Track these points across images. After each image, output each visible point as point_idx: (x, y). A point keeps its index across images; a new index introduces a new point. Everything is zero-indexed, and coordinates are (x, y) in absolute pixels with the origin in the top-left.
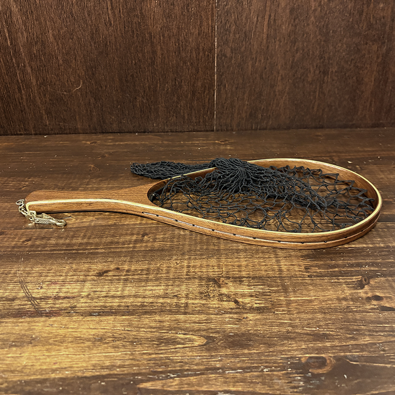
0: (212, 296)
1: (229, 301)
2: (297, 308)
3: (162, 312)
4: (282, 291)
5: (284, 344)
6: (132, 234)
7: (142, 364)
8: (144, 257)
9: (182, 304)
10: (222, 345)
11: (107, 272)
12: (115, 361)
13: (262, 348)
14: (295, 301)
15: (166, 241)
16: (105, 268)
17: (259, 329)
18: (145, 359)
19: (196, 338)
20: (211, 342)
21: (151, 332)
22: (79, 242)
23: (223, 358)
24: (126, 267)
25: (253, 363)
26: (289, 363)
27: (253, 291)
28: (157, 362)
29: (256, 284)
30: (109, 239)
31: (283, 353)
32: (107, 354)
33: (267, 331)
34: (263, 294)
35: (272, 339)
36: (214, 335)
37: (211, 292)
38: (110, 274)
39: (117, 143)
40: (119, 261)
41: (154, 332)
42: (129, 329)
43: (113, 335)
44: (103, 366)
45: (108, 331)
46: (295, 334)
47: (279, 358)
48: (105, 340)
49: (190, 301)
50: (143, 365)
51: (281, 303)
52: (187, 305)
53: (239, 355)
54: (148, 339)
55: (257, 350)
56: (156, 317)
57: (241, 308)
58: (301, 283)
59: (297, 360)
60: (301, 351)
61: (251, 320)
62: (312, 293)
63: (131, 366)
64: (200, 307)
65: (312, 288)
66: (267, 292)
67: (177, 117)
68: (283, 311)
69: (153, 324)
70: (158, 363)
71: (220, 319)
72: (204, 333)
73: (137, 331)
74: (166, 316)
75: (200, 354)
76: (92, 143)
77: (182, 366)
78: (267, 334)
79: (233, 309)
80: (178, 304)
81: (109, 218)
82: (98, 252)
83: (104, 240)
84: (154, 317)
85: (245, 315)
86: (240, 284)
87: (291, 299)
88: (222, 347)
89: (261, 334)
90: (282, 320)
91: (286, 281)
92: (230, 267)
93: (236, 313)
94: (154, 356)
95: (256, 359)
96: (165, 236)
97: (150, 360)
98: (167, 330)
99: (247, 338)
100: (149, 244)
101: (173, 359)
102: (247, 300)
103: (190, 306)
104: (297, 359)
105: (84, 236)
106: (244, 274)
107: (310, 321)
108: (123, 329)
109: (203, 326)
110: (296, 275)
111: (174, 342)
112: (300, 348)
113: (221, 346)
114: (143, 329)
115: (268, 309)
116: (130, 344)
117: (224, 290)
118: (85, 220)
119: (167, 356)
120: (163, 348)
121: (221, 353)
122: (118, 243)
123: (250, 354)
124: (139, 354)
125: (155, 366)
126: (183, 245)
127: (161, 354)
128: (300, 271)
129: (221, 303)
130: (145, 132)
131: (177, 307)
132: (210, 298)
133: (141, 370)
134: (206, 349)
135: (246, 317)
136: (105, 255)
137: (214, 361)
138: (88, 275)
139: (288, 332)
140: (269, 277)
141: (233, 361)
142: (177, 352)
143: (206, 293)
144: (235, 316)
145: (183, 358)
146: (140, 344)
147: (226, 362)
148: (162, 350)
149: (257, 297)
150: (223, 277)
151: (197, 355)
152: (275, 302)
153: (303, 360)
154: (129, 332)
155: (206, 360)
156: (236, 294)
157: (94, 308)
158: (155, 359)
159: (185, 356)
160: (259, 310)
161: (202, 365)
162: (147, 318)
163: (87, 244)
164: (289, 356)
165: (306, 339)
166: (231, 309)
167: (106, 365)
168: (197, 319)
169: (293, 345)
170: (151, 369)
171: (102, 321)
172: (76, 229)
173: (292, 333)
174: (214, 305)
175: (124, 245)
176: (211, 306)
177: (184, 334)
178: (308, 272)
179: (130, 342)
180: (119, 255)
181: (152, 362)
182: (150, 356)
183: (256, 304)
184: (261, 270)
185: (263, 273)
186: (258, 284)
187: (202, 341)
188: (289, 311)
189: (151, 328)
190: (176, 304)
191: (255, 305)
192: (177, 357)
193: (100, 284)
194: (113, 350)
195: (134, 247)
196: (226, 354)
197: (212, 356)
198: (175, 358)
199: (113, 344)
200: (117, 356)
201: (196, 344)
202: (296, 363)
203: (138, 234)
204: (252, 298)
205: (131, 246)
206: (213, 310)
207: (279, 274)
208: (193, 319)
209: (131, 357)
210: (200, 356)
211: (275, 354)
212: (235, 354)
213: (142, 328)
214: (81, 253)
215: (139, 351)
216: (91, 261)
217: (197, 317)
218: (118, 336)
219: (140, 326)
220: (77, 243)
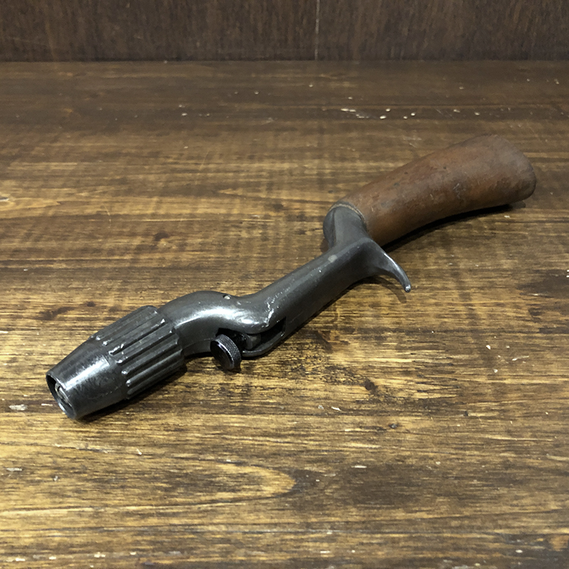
0: (310, 369)
1: (353, 384)
2: (521, 404)
3: (186, 405)
4: (481, 362)
5: (500, 496)
6: (133, 235)
7: (120, 544)
8: (155, 281)
9: (237, 387)
10: (335, 495)
11: (64, 310)
12: (47, 533)
13: (443, 507)
14: (515, 387)
15: (208, 251)
16: (62, 303)
17: (431, 455)
18: (128, 530)
19: (267, 474)
20: (306, 487)
21: (153, 456)
22: (13, 248)
23: (339, 532)
24: (110, 301)
25: (423, 549)
26: (520, 551)
27: (410, 361)
28: (160, 539)
29: (416, 345)
30: (80, 244)
31: (500, 522)
32: (30, 513)
33: (451, 460)
34: (436, 368)
35: (466, 482)
36: (314, 469)
37: (309, 361)
38: (72, 315)
39: (125, 76)
40: (97, 289)
41: (161, 456)
42: (98, 447)
43: (54, 462)
44: (13, 547)
45: (43, 450)
46: (524, 472)
47: (489, 536)
48: (32, 473)
49: (256, 382)
50: (123, 546)
51: (482, 391)
52: (249, 390)
53: (382, 525)
54: (144, 473)
55: (428, 512)
56: (170, 417)
57: (381, 402)
58: (525, 345)
59: (540, 543)
60: (547, 518)
61: (408, 432)
62: (555, 369)
63: (90, 548)
64: (281, 395)
65: (554, 357)
66: (444, 365)
67: (241, 29)
68: (488, 410)
69: (160, 436)
70: (162, 543)
71: (330, 427)
72: (289, 463)
73: (118, 452)
74: (196, 415)
75: (276, 520)
76: (77, 75)
77: (228, 552)
78: (453, 469)
79: (363, 403)
80: (226, 387)
81: (88, 203)
82: (51, 269)
83: (69, 244)
84: (166, 418)
85: (394, 420)
86: (379, 345)
87: (506, 382)
88: (337, 500)
89: (435, 467)
90: (488, 432)
91: (489, 340)
92: (353, 307)
93: (370, 413)
94: (153, 521)
95: (428, 539)
96: (207, 240)
97: (141, 533)
98: (195, 451)
99: (400, 479)
100: (169, 256)
101: (203, 533)
102: (397, 382)
103: (256, 392)
104: (541, 540)
105: (28, 236)
106: (386, 322)
107: (561, 437)
108: (82, 446)
109: (286, 444)
110: (512, 327)
111: (209, 483)
112: (542, 509)
113: (333, 499)
114: (132, 449)
115: (451, 405)
116: (95, 488)
117: (340, 359)
118: (35, 205)
119: (189, 521)
120: (178, 500)
121: (333, 519)
122: (98, 251)
123: (411, 522)
124: (115, 514)
125: (153, 551)
126: (246, 259)
127: (175, 515)
128: (519, 318)
129: (333, 388)
130: (178, 59)
131: (224, 395)
132: (305, 375)
133: (115, 560)
134: (294, 504)
135: (395, 423)
136: (66, 276)
137: (315, 540)
138: (20, 317)
139: (507, 465)
140: (445, 331)
141: (365, 541)
142: (214, 512)
143: (295, 363)
144: (369, 420)
145: (230, 529)
146: (123, 487)
147: (345, 545)
148: (176, 504)
149: (420, 376)
150: (336, 327)
151: (268, 521)
152: (467, 388)
153: (557, 544)
154: (95, 455)
155: (292, 537)
156: (368, 368)
157: (18, 393)
158: (155, 530)
159: (237, 524)
160: (428, 407)
161: (281, 551)
162: (146, 420)
163: (31, 251)
164: (516, 532)
165: (556, 485)
166: (358, 402)
167: (22, 543)
168: (273, 426)
169: (524, 501)
170: (144, 560)
171: (31, 425)
172: (14, 222)
173: (517, 468)
174: (315, 393)
175: (113, 255)
176: (309, 394)
177: (238, 464)
178: (539, 321)
179: (95, 480)
180: (97, 274)
181: (148, 538)
182: (143, 522)
183: (419, 391)
184: (428, 315)
185: (434, 321)
186: (421, 345)
187: (284, 484)
188: (504, 411)
189: (154, 444)
190: (223, 389)
191: (418, 396)
192: (216, 527)
193: (45, 338)
194: (47, 502)
195: (134, 261)
196: (347, 522)
197: (308, 525)
198: (211, 528)
199: (51, 487)
200: (55, 520)
201: (268, 490)
202: (539, 551)
203: (146, 235)
204: (409, 378)
205: (127, 257)
206: (312, 403)
207: (470, 324)
208: (263, 425)
209: (92, 524)
210: (276, 525)
211: (479, 523)
212: (369, 522)
213: (131, 444)
214: (11, 270)
215: (115, 506)
216: (33, 287)
217: (272, 422)
218: (67, 465)
219: (126, 440)
220: (10, 249)
